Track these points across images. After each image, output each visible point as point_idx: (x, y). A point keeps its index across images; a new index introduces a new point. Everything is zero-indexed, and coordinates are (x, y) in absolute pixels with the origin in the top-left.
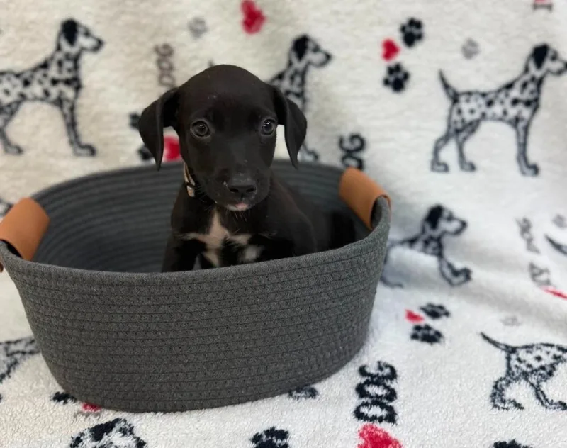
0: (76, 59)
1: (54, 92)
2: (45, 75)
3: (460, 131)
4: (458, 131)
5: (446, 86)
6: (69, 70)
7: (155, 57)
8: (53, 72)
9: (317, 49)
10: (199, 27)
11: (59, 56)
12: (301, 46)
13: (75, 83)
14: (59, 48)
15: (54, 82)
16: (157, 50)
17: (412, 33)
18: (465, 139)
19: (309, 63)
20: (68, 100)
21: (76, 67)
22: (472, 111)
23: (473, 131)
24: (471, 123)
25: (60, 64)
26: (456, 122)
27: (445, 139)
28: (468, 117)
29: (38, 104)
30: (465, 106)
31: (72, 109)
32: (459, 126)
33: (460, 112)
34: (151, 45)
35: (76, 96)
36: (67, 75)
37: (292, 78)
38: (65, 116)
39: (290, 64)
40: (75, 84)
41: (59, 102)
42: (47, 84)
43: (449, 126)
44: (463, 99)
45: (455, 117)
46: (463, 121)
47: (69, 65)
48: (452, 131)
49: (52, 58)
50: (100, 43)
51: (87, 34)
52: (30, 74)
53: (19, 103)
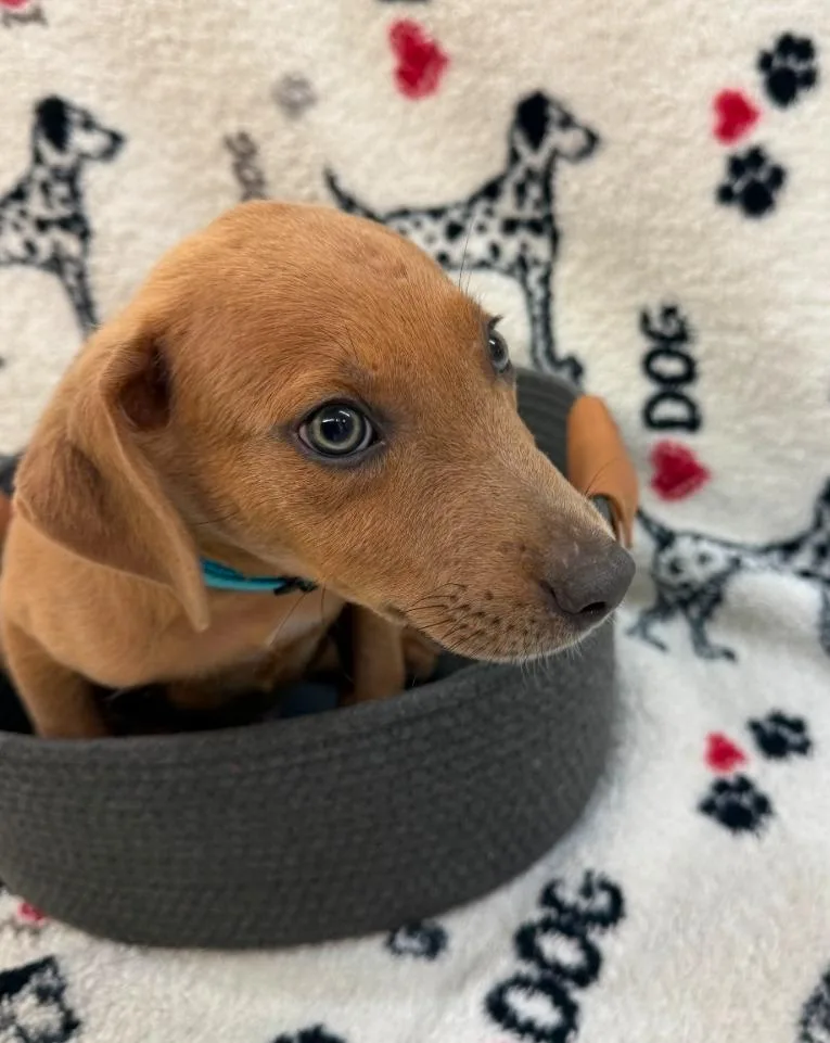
0: (71, 177)
1: (44, 244)
2: (23, 214)
6: (64, 201)
7: (228, 159)
8: (36, 206)
9: (567, 122)
10: (297, 95)
11: (42, 174)
12: (534, 116)
13: (76, 223)
14: (38, 159)
15: (42, 225)
16: (228, 143)
19: (555, 154)
20: (70, 259)
21: (75, 195)
25: (45, 188)
29: (18, 270)
31: (81, 276)
34: (216, 136)
35: (85, 251)
36: (62, 211)
37: (521, 190)
38: (70, 290)
39: (514, 157)
40: (79, 229)
41: (56, 264)
42: (30, 231)
47: (61, 190)
49: (29, 179)
50: (116, 139)
51: (88, 124)
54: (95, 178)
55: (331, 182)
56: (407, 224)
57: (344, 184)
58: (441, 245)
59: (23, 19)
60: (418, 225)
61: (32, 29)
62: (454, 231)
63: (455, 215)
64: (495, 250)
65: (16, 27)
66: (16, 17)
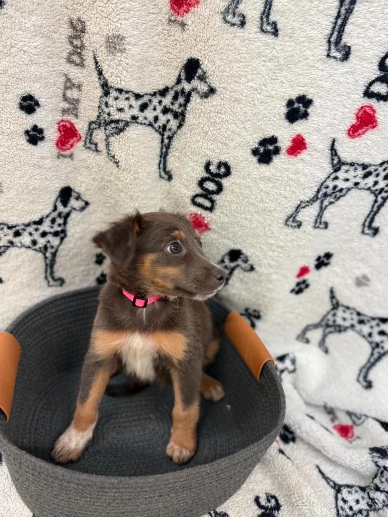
0: (66, 216)
1: (42, 242)
3: (330, 327)
4: (328, 326)
5: (333, 297)
6: (60, 225)
8: (45, 227)
14: (55, 208)
17: (323, 262)
20: (52, 247)
21: (65, 223)
22: (344, 319)
24: (339, 326)
28: (339, 321)
30: (340, 313)
32: (331, 323)
33: (334, 315)
36: (57, 229)
40: (62, 235)
42: (37, 236)
43: (322, 320)
44: (341, 309)
45: (330, 317)
46: (334, 321)
47: (60, 221)
48: (323, 323)
51: (78, 198)
52: (22, 227)
53: (8, 247)
59: (65, 156)
61: (67, 160)
65: (62, 159)
66: (62, 155)
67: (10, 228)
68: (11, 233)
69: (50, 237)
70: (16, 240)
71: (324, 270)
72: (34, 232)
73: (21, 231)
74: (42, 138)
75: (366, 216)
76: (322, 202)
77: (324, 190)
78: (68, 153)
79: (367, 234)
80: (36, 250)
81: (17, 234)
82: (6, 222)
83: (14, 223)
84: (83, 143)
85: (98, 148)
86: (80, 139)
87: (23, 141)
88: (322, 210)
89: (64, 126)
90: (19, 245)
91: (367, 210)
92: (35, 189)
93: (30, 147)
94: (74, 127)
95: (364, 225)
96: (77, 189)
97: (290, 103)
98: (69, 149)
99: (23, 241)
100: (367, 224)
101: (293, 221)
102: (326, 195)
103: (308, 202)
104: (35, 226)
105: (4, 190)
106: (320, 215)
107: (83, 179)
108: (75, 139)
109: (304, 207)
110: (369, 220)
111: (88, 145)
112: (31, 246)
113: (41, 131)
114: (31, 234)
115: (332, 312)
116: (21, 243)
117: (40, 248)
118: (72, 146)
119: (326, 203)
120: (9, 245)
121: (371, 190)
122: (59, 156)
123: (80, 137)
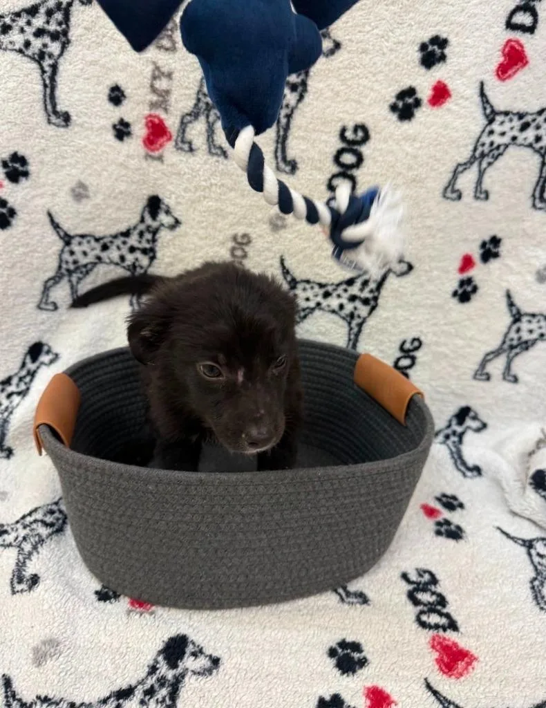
0: (155, 232)
1: (130, 258)
2: (124, 243)
3: (514, 347)
4: (512, 347)
5: (511, 304)
6: (148, 241)
7: (231, 244)
8: (133, 240)
10: (279, 223)
13: (150, 252)
14: (142, 220)
15: (132, 249)
16: (235, 238)
17: (490, 250)
18: (517, 354)
19: (390, 271)
20: (141, 267)
21: (154, 240)
22: (531, 331)
23: (527, 349)
24: (526, 342)
25: (141, 234)
26: (512, 340)
27: (496, 353)
28: (526, 336)
30: (524, 325)
32: (515, 343)
33: (518, 330)
35: (150, 265)
37: (365, 283)
40: (151, 254)
41: (133, 268)
42: (125, 251)
43: (504, 342)
44: (525, 319)
45: (513, 335)
46: (520, 338)
47: (148, 236)
48: (506, 346)
49: (134, 228)
50: (177, 222)
52: (110, 239)
53: (94, 264)
54: (164, 235)
55: (282, 261)
56: (308, 286)
57: (287, 264)
58: (320, 299)
59: (153, 158)
60: (312, 288)
61: (156, 163)
62: (327, 295)
63: (330, 289)
64: (341, 307)
65: (150, 160)
66: (151, 156)
67: (97, 240)
68: (98, 246)
69: (138, 254)
70: (104, 255)
71: (494, 264)
72: (122, 246)
73: (109, 244)
74: (129, 134)
75: (534, 184)
76: (480, 164)
77: (480, 149)
78: (156, 154)
79: (540, 209)
80: (124, 267)
81: (105, 248)
82: (93, 234)
83: (101, 235)
84: (174, 143)
85: (194, 147)
86: (170, 139)
87: (110, 136)
88: (481, 174)
89: (151, 121)
90: (107, 261)
91: (535, 177)
92: (121, 193)
93: (117, 143)
94: (163, 124)
95: (533, 196)
96: (166, 201)
97: (423, 47)
98: (158, 149)
99: (111, 256)
100: (537, 194)
101: (451, 191)
102: (483, 155)
103: (465, 164)
104: (122, 239)
105: (91, 194)
106: (479, 182)
107: (173, 189)
108: (165, 138)
109: (462, 172)
110: (538, 189)
111: (180, 145)
112: (119, 262)
113: (127, 125)
114: (119, 248)
115: (515, 327)
116: (109, 258)
117: (129, 266)
118: (161, 146)
119: (484, 165)
120: (97, 261)
121: (534, 148)
122: (147, 157)
123: (171, 136)
